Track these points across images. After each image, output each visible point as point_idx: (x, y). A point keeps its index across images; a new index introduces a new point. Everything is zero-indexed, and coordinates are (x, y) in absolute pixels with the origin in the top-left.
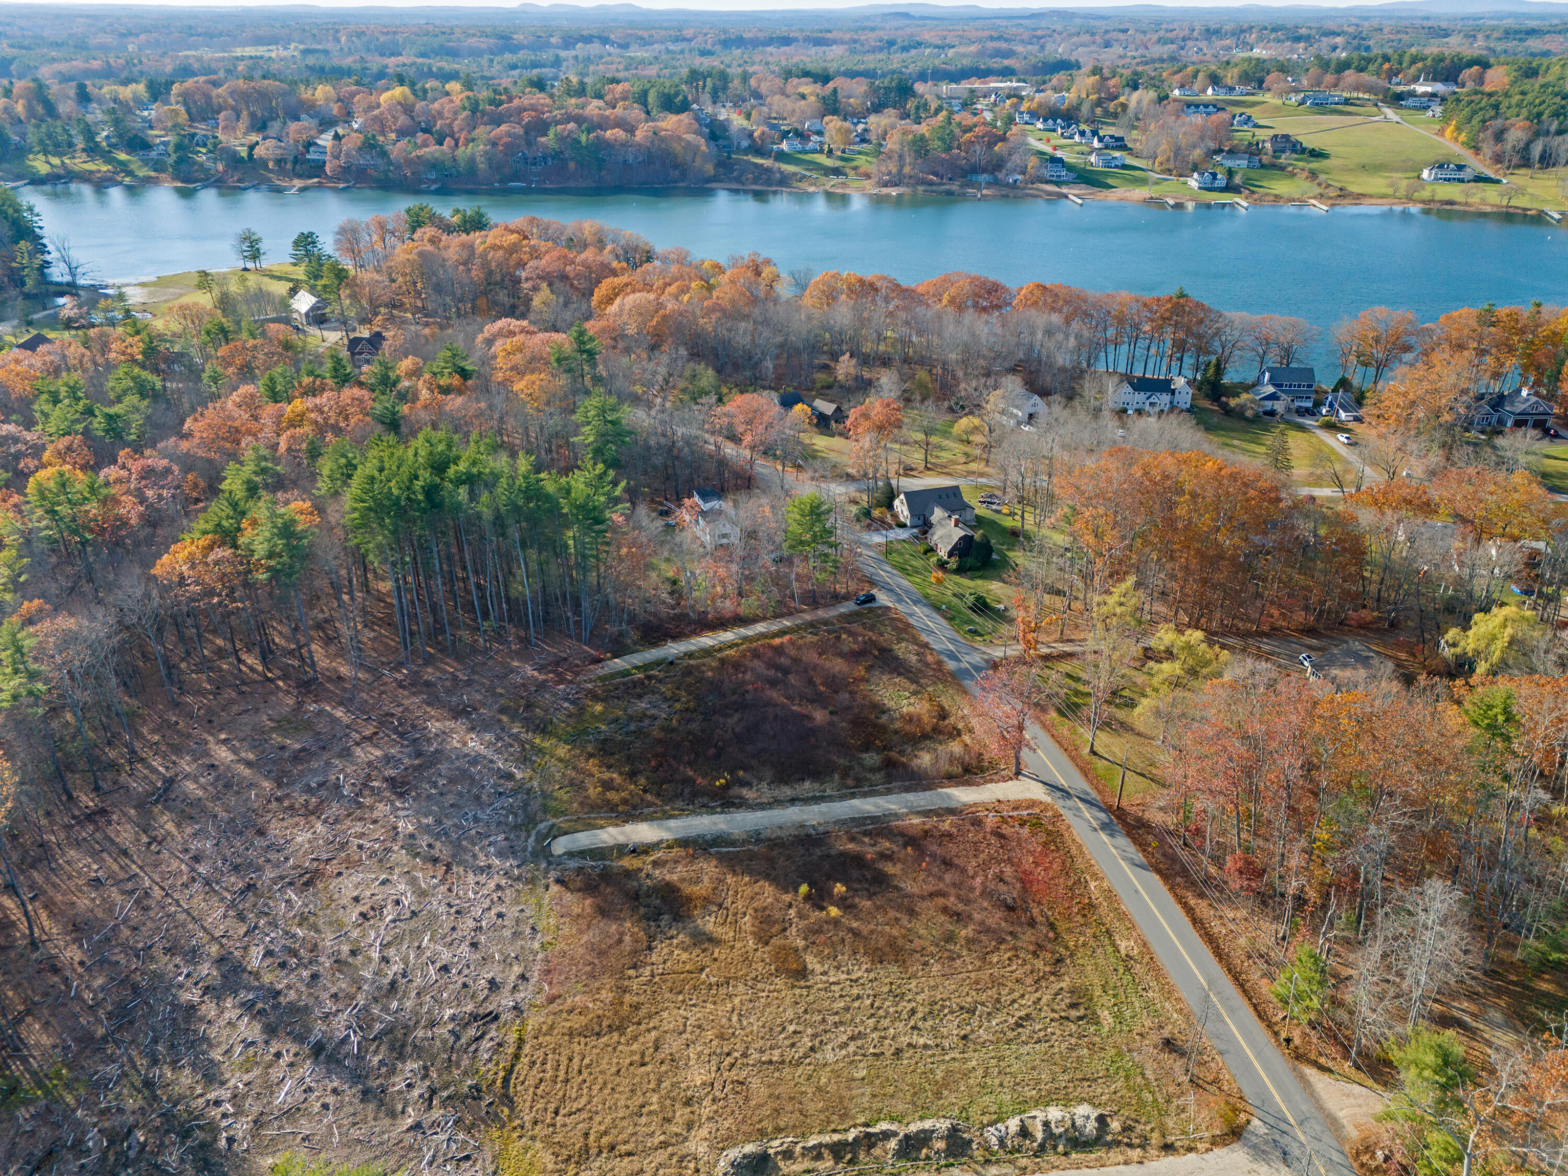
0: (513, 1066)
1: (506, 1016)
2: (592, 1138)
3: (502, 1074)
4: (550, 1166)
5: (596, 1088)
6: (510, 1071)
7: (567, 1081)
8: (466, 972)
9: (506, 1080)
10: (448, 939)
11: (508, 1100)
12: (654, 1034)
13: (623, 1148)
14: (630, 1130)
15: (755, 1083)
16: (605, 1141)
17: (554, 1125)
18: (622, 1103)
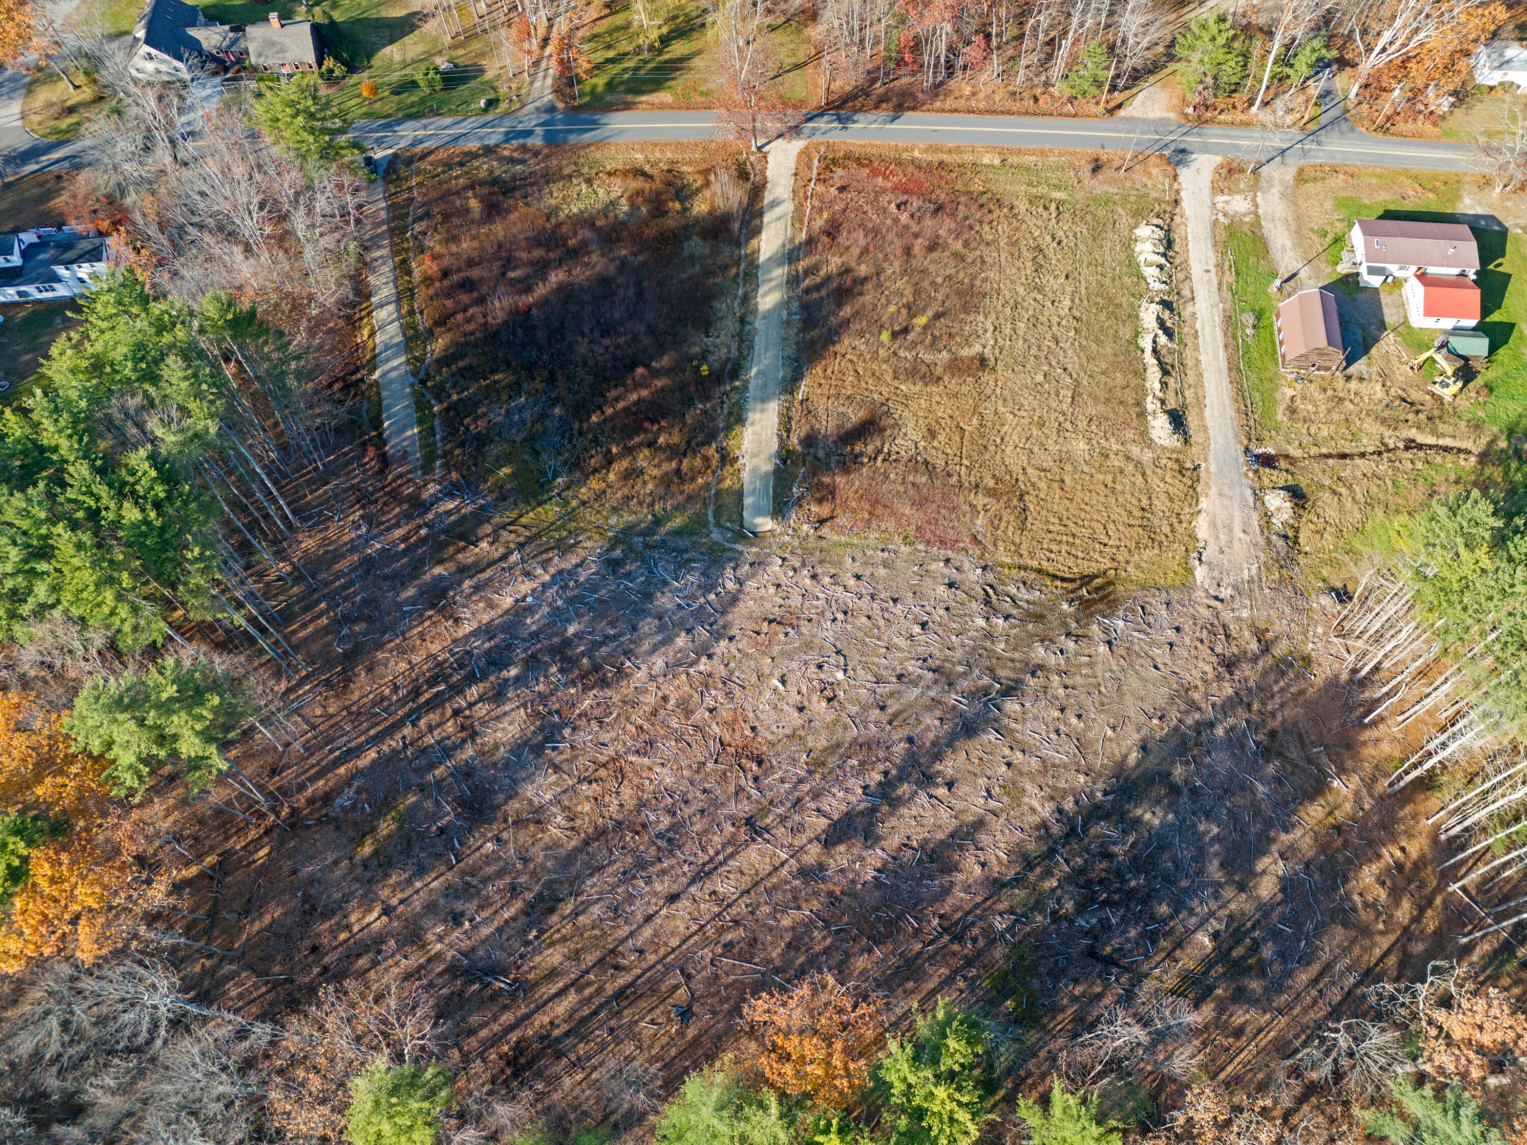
0: (1048, 575)
1: (990, 577)
2: (1132, 522)
3: (1058, 583)
4: (1156, 551)
5: (1083, 515)
6: (1055, 577)
7: (1074, 536)
8: (928, 608)
9: (1063, 580)
10: (881, 623)
11: (1086, 579)
12: (1030, 470)
13: (1145, 502)
14: (1129, 497)
15: (1091, 411)
16: (1137, 513)
17: (1118, 547)
18: (1102, 499)
